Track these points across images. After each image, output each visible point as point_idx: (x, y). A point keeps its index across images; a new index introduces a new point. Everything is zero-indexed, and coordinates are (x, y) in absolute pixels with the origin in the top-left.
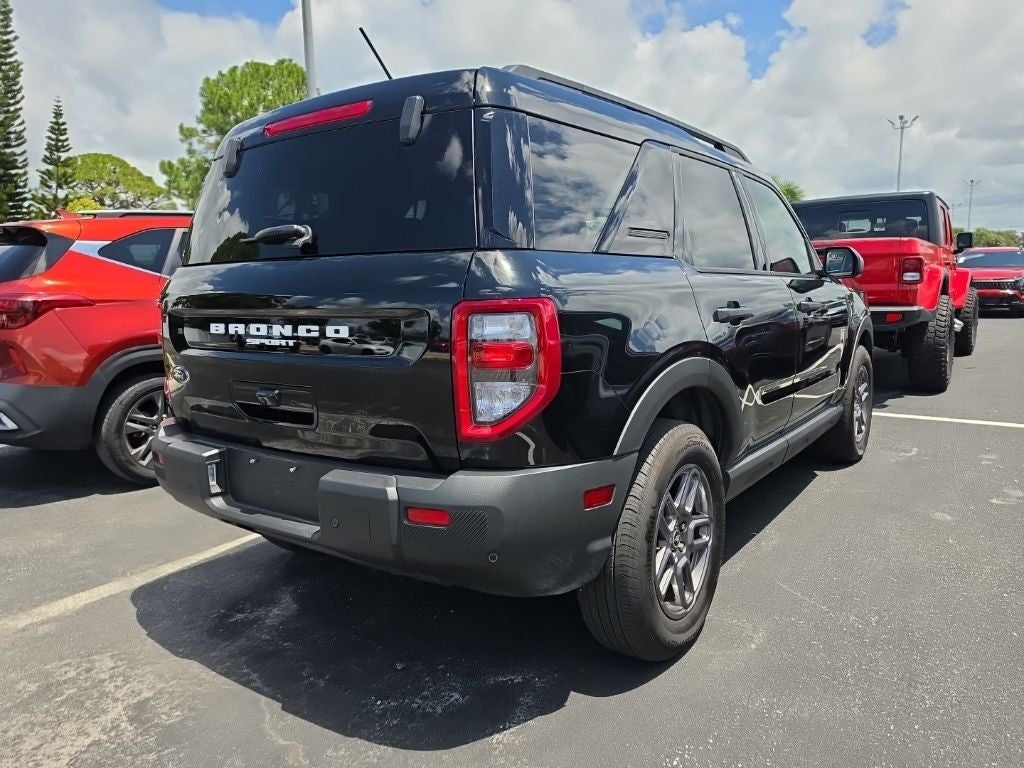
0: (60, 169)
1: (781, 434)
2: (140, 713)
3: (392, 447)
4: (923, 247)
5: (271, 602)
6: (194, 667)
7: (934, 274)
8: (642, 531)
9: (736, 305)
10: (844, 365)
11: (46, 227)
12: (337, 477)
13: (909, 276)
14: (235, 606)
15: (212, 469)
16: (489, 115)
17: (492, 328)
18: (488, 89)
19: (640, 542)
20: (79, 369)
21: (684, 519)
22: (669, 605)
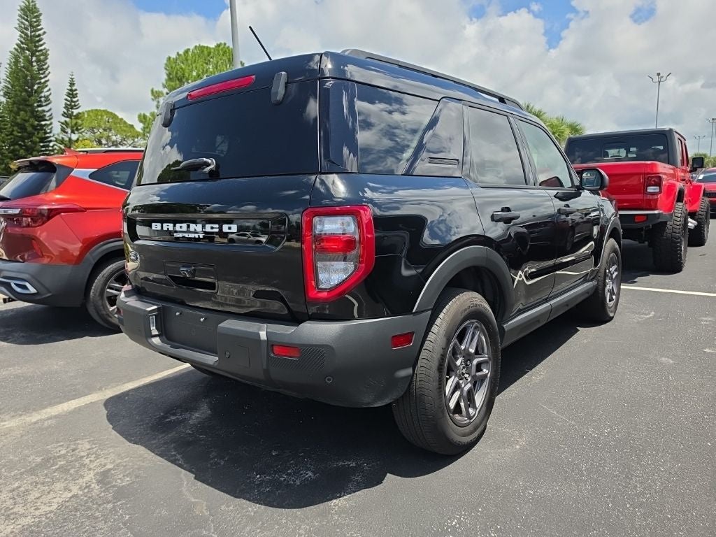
0: (73, 120)
1: (546, 300)
2: (104, 478)
3: (275, 306)
4: (663, 168)
5: (195, 409)
6: (141, 450)
7: (671, 187)
8: (435, 365)
9: (508, 209)
10: (597, 253)
11: (56, 160)
12: (230, 324)
13: (651, 189)
14: (170, 411)
15: (153, 319)
16: (329, 84)
17: (331, 226)
18: (330, 66)
19: (434, 372)
20: (77, 253)
21: (468, 357)
22: (457, 417)
